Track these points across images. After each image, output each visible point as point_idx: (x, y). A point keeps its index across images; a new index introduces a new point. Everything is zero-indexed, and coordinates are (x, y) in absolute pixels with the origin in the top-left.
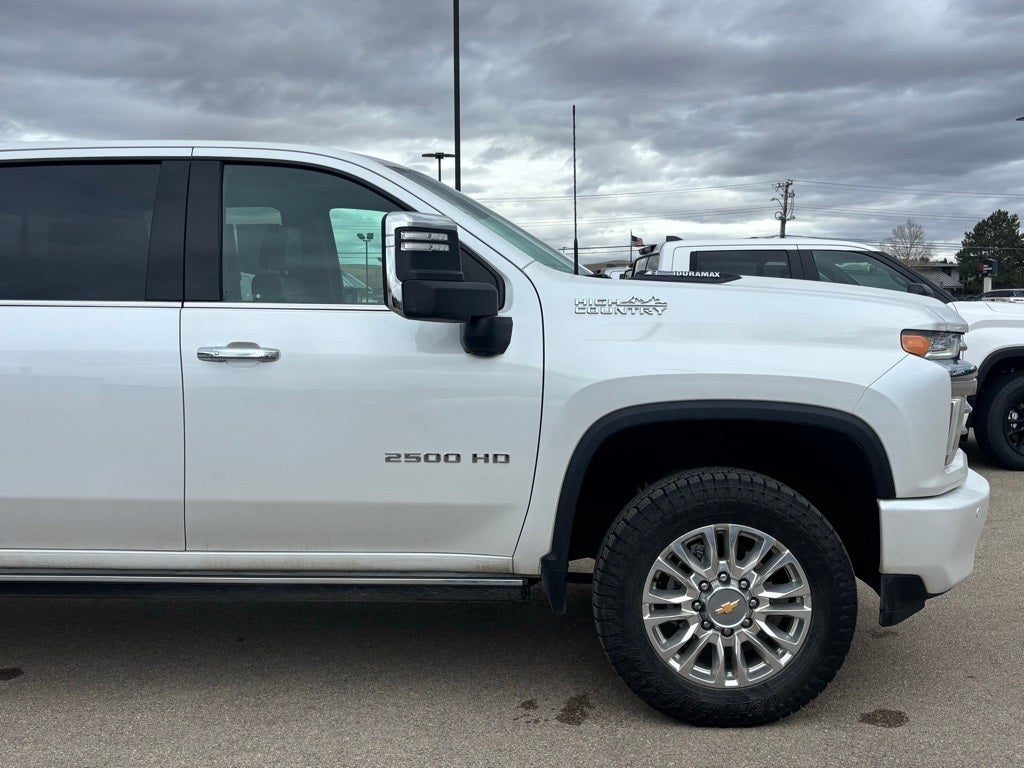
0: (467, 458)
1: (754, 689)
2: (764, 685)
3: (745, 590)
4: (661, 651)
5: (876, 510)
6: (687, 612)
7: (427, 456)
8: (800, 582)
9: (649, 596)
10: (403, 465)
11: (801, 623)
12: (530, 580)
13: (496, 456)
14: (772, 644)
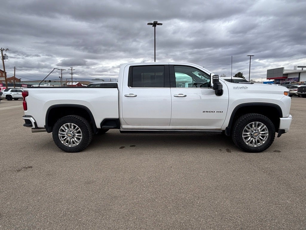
0: (216, 112)
1: (259, 147)
2: (261, 146)
3: (258, 132)
4: (245, 141)
5: (280, 119)
6: (249, 135)
7: (209, 112)
8: (267, 130)
9: (243, 133)
10: (205, 113)
11: (266, 137)
12: (224, 131)
13: (220, 112)
14: (262, 140)
